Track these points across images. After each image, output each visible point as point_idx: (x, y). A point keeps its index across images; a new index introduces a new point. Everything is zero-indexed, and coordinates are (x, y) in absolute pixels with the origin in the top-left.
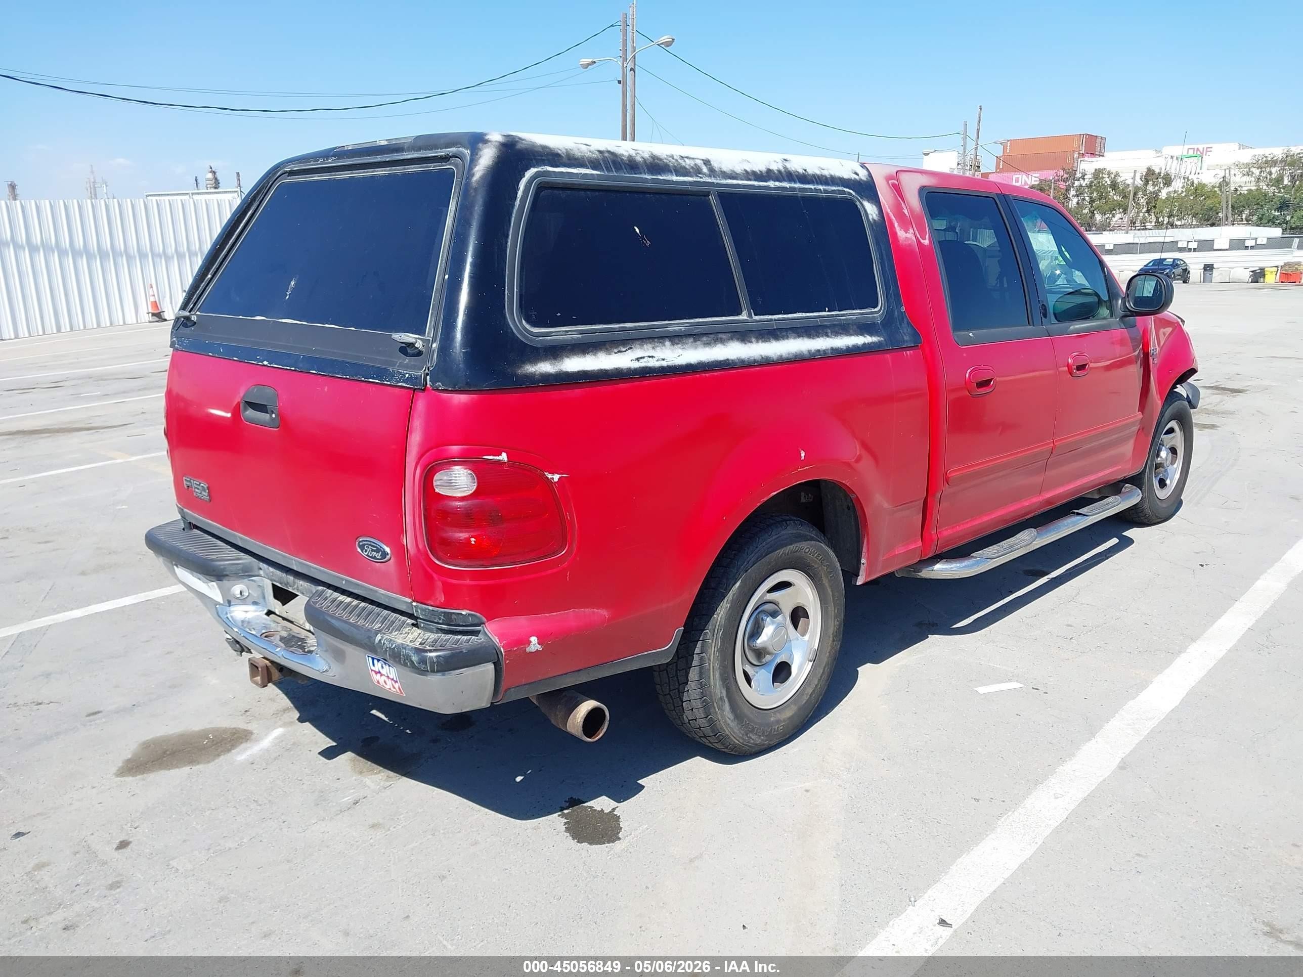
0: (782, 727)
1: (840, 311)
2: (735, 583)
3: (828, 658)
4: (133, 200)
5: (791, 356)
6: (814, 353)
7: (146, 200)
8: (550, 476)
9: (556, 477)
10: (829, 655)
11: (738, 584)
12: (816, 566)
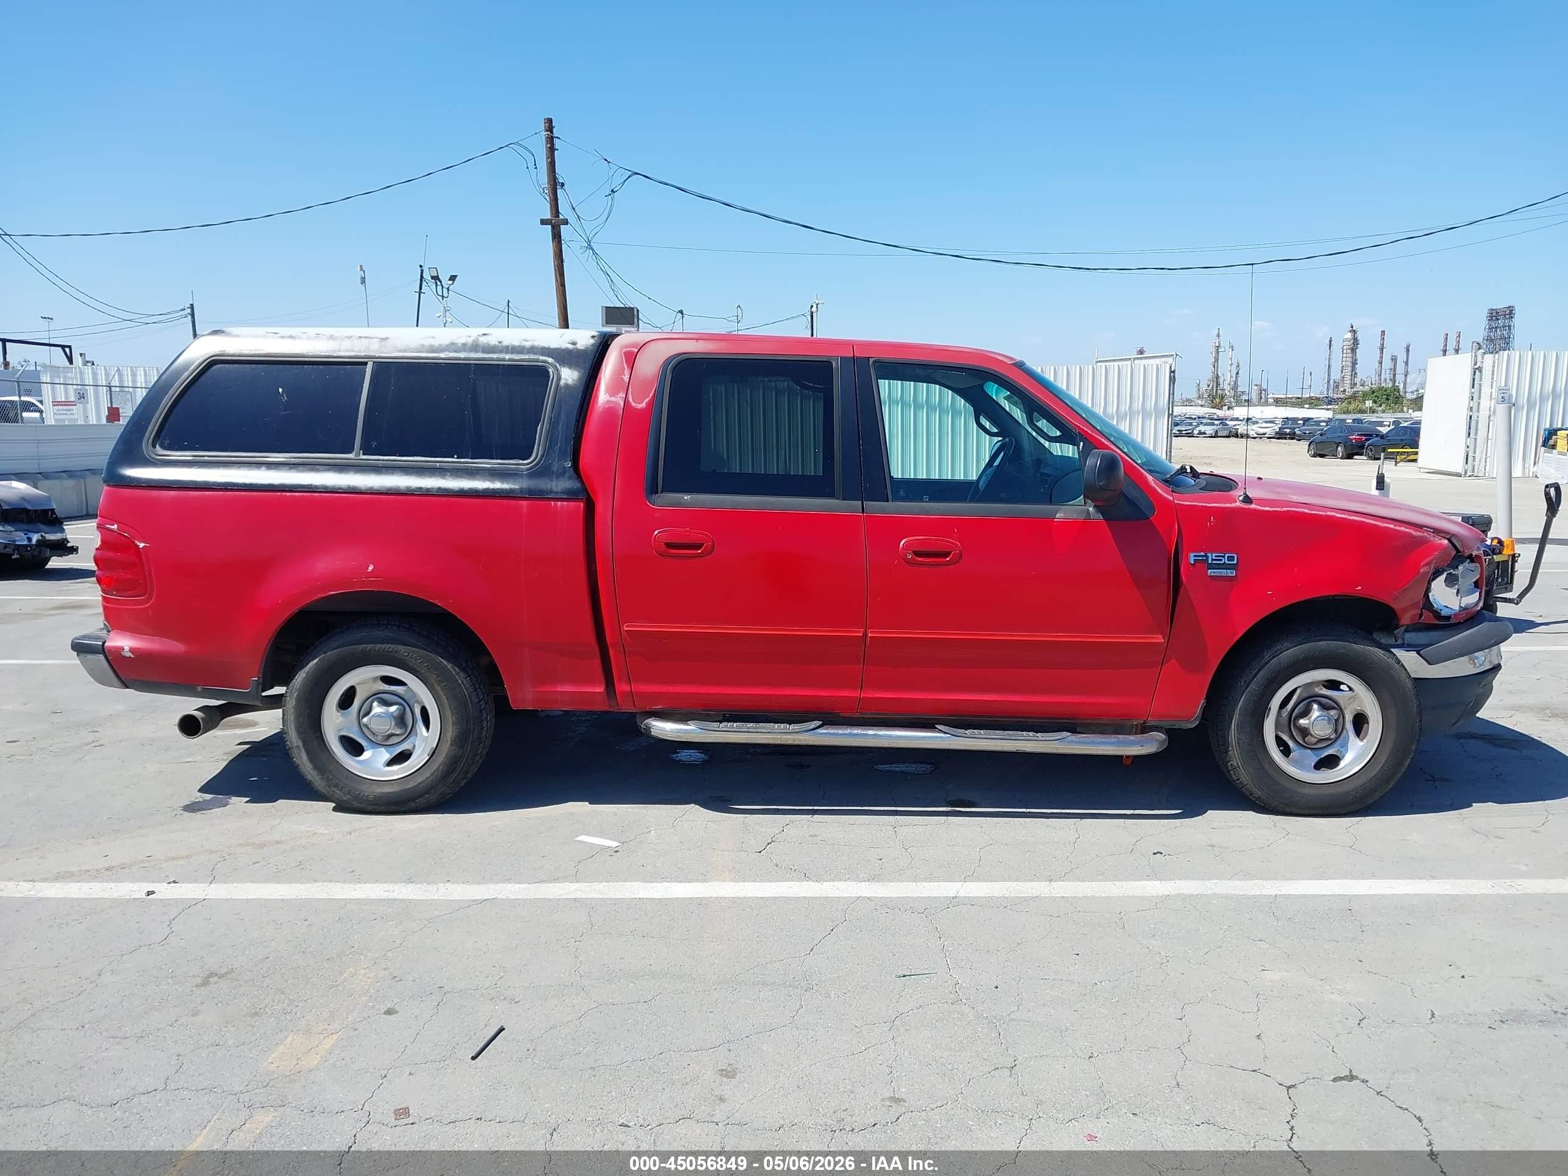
0: (372, 797)
1: (472, 459)
2: (314, 659)
3: (444, 758)
4: (1069, 367)
5: (383, 489)
6: (413, 489)
7: (1095, 366)
8: (138, 544)
9: (142, 545)
10: (446, 756)
11: (315, 661)
12: (423, 672)
